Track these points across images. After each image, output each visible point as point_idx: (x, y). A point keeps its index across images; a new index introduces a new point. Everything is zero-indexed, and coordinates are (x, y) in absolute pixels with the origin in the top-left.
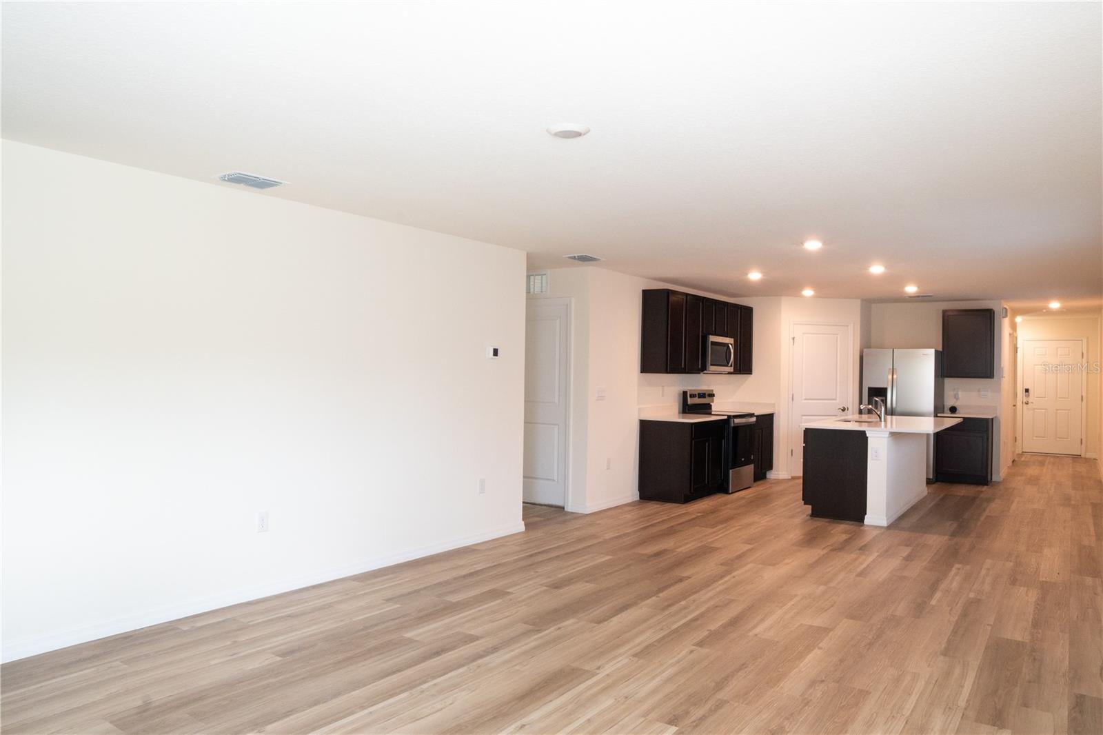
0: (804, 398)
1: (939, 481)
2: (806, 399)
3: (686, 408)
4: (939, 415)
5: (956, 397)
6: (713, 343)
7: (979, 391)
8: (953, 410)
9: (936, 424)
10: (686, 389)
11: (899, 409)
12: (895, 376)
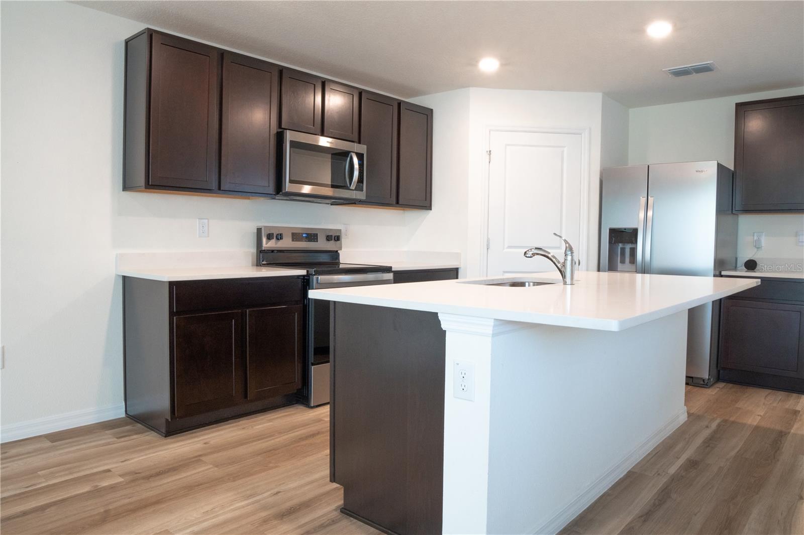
0: (506, 246)
1: (724, 381)
2: (509, 247)
3: (264, 257)
4: (723, 273)
5: (758, 247)
6: (294, 144)
7: (797, 234)
8: (751, 265)
9: (716, 286)
10: (261, 224)
11: (657, 263)
12: (650, 213)
